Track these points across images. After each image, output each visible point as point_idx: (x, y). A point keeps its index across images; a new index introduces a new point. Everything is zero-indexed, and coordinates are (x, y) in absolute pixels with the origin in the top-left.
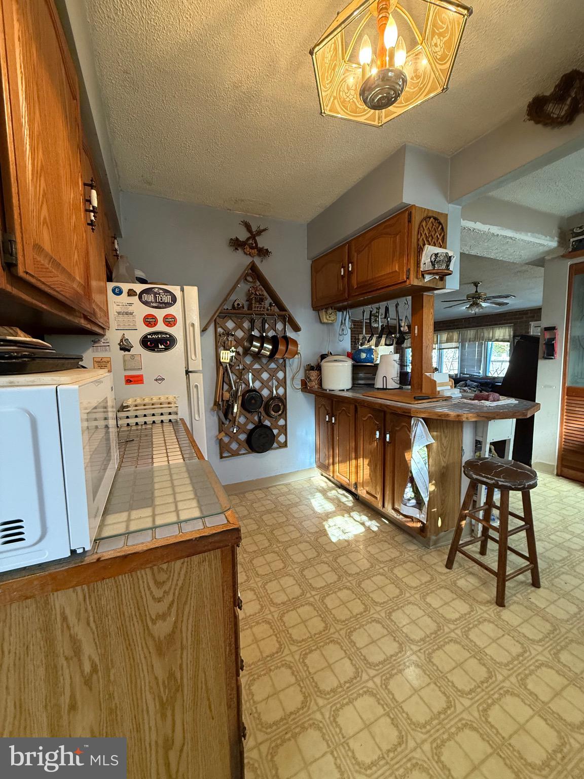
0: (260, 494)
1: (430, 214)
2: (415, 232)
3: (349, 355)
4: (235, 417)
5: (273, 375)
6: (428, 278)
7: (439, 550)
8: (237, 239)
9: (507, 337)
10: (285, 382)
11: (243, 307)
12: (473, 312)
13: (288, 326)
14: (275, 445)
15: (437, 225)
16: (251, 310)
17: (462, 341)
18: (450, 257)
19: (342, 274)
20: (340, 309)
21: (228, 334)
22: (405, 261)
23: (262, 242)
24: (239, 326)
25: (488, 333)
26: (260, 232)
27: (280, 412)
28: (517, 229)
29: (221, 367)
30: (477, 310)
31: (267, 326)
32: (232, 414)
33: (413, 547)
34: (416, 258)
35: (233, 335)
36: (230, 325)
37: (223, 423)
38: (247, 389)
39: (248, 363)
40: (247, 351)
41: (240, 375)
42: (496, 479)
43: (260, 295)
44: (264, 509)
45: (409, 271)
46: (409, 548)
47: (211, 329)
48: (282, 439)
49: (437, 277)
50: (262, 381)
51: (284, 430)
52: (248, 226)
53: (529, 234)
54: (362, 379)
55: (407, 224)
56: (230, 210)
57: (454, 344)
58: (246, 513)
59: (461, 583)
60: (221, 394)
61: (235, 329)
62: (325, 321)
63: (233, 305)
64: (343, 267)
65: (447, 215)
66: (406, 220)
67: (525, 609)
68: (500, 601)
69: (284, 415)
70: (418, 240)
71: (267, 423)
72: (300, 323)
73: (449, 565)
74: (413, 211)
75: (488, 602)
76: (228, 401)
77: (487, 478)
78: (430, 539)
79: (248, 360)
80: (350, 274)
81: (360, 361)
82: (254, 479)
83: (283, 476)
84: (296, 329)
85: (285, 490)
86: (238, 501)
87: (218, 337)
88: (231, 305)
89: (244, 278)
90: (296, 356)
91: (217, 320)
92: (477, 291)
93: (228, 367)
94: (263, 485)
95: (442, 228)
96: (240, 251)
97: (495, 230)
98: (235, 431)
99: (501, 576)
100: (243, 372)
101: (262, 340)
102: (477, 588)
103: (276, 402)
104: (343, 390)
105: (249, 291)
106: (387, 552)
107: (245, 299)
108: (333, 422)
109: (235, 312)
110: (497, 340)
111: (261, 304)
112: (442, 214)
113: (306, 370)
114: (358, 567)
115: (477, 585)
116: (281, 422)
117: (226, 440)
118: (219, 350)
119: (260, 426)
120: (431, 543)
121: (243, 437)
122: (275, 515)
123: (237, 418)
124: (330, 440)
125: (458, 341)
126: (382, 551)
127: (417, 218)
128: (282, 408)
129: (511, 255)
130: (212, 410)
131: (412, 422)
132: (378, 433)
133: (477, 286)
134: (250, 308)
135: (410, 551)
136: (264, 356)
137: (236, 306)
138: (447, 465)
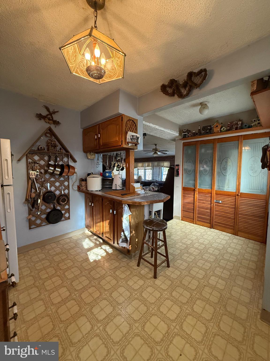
0: (54, 245)
1: (131, 119)
2: (124, 125)
3: (101, 175)
4: (39, 206)
5: (62, 183)
6: (130, 145)
7: (136, 259)
8: (40, 114)
9: (168, 166)
10: (69, 187)
11: (44, 149)
12: (155, 156)
13: (70, 159)
14: (63, 219)
15: (134, 124)
16: (49, 151)
17: (153, 167)
18: (138, 137)
19: (96, 138)
20: (97, 153)
21: (35, 162)
22: (121, 137)
23: (56, 117)
24: (42, 159)
25: (162, 164)
26: (54, 112)
27: (66, 202)
28: (165, 128)
29: (30, 180)
30: (156, 155)
31: (58, 159)
32: (37, 205)
33: (125, 260)
34: (125, 136)
35: (38, 163)
36: (36, 158)
37: (31, 210)
38: (46, 191)
39: (47, 177)
40: (46, 172)
41: (42, 185)
42: (153, 227)
43: (54, 144)
44: (55, 253)
45: (122, 141)
46: (123, 260)
47: (24, 160)
48: (67, 215)
49: (134, 145)
50: (55, 187)
51: (68, 211)
52: (47, 109)
53: (169, 130)
54: (107, 185)
55: (121, 122)
56: (37, 99)
57: (150, 168)
58: (44, 257)
59: (143, 272)
60: (30, 194)
61: (39, 160)
62: (90, 158)
63: (38, 148)
64: (96, 135)
65: (137, 120)
66: (121, 120)
67: (164, 277)
68: (155, 277)
69: (68, 203)
70: (126, 129)
71: (59, 208)
72: (77, 159)
73: (138, 265)
74: (123, 117)
75: (151, 278)
76: (34, 198)
77: (150, 227)
78: (132, 255)
79: (47, 176)
80: (99, 138)
81: (106, 177)
82: (51, 237)
83: (67, 234)
84: (75, 161)
85: (68, 240)
86: (41, 251)
87: (29, 164)
88: (37, 147)
89: (45, 134)
90: (75, 174)
91: (28, 155)
92: (156, 148)
93: (35, 180)
94: (55, 240)
95: (135, 125)
96: (42, 121)
97: (157, 127)
98: (39, 214)
99: (155, 266)
100: (44, 182)
101: (55, 166)
102: (148, 273)
103: (64, 197)
104: (97, 191)
105: (48, 141)
106: (114, 264)
107: (46, 145)
108: (93, 205)
109: (40, 152)
110: (165, 167)
111: (55, 148)
112: (135, 119)
113: (80, 181)
114: (100, 274)
115: (148, 271)
116: (67, 207)
117: (33, 219)
118: (29, 171)
119: (54, 209)
120: (133, 257)
121: (44, 216)
122: (61, 255)
123: (40, 207)
124: (91, 214)
125: (151, 167)
126: (112, 264)
127: (125, 120)
128: (67, 200)
129: (164, 136)
130: (24, 203)
131: (123, 206)
132: (111, 210)
133: (156, 146)
134: (48, 149)
135: (124, 262)
136: (57, 175)
137: (40, 148)
138: (138, 223)
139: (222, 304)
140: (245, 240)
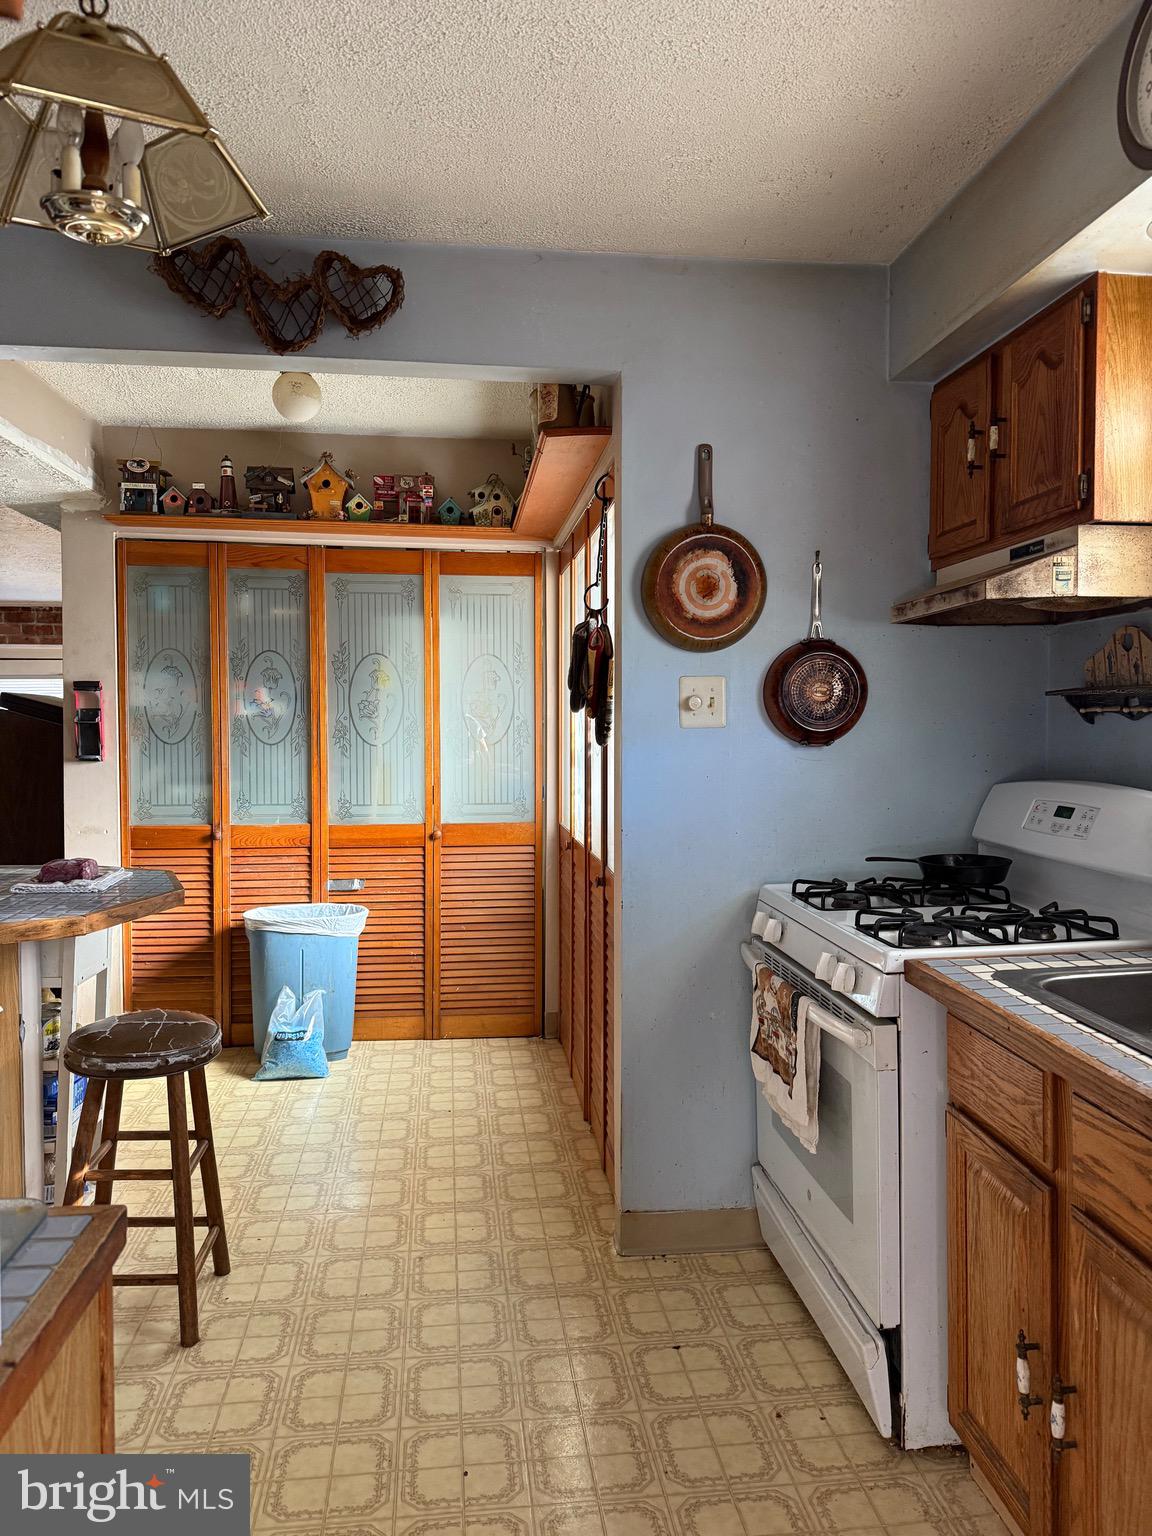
42: (162, 1054)
67: (230, 1320)
77: (144, 1059)
139: (506, 1279)
140: (473, 1045)
